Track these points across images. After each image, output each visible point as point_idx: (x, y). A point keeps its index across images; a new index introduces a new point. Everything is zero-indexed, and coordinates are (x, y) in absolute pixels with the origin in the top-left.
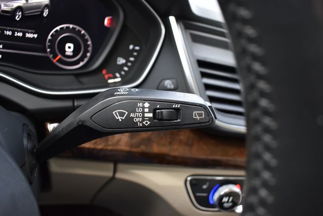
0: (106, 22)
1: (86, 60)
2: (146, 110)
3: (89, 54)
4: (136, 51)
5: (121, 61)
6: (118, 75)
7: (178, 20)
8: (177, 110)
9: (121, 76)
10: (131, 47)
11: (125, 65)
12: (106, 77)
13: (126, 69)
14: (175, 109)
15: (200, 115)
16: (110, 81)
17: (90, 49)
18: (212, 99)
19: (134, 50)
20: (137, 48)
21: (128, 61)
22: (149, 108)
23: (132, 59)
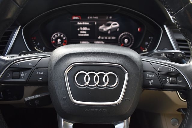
0: (139, 30)
1: (132, 44)
2: (164, 56)
3: (133, 42)
4: (152, 39)
5: (147, 43)
6: (146, 48)
7: (167, 26)
8: (173, 55)
9: (147, 49)
10: (150, 38)
11: (148, 44)
12: (142, 49)
13: (149, 46)
14: (172, 54)
15: (181, 55)
16: (144, 51)
17: (133, 40)
18: (181, 49)
19: (151, 39)
20: (152, 38)
21: (149, 43)
22: (165, 55)
23: (150, 42)
